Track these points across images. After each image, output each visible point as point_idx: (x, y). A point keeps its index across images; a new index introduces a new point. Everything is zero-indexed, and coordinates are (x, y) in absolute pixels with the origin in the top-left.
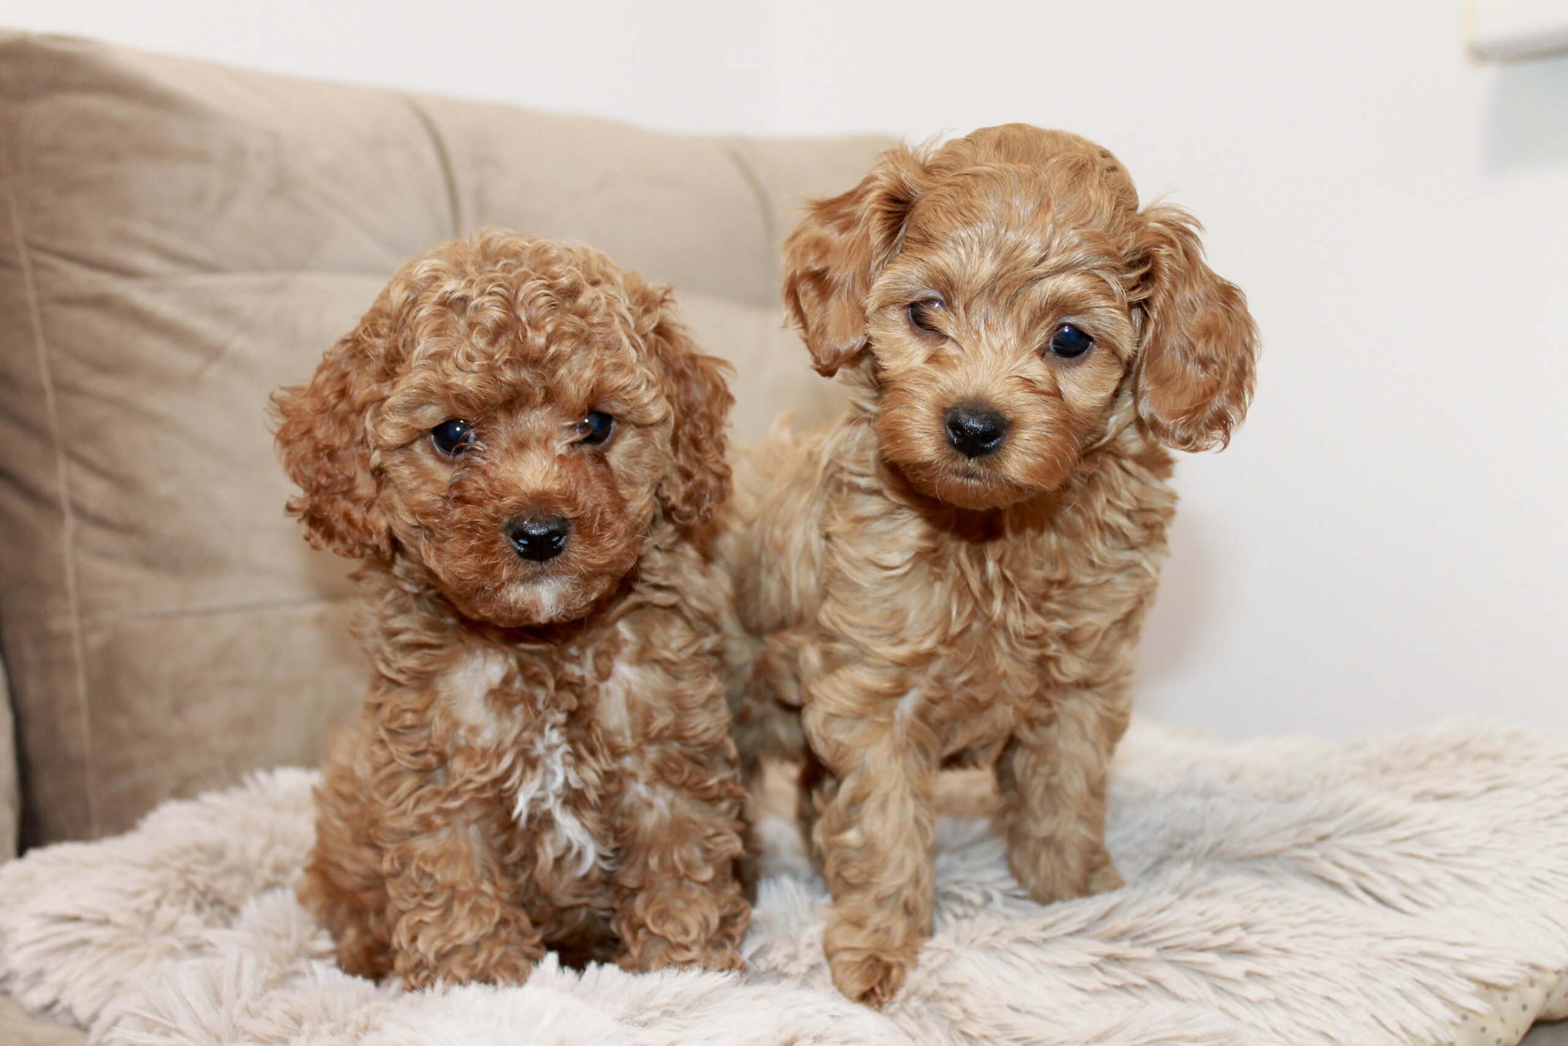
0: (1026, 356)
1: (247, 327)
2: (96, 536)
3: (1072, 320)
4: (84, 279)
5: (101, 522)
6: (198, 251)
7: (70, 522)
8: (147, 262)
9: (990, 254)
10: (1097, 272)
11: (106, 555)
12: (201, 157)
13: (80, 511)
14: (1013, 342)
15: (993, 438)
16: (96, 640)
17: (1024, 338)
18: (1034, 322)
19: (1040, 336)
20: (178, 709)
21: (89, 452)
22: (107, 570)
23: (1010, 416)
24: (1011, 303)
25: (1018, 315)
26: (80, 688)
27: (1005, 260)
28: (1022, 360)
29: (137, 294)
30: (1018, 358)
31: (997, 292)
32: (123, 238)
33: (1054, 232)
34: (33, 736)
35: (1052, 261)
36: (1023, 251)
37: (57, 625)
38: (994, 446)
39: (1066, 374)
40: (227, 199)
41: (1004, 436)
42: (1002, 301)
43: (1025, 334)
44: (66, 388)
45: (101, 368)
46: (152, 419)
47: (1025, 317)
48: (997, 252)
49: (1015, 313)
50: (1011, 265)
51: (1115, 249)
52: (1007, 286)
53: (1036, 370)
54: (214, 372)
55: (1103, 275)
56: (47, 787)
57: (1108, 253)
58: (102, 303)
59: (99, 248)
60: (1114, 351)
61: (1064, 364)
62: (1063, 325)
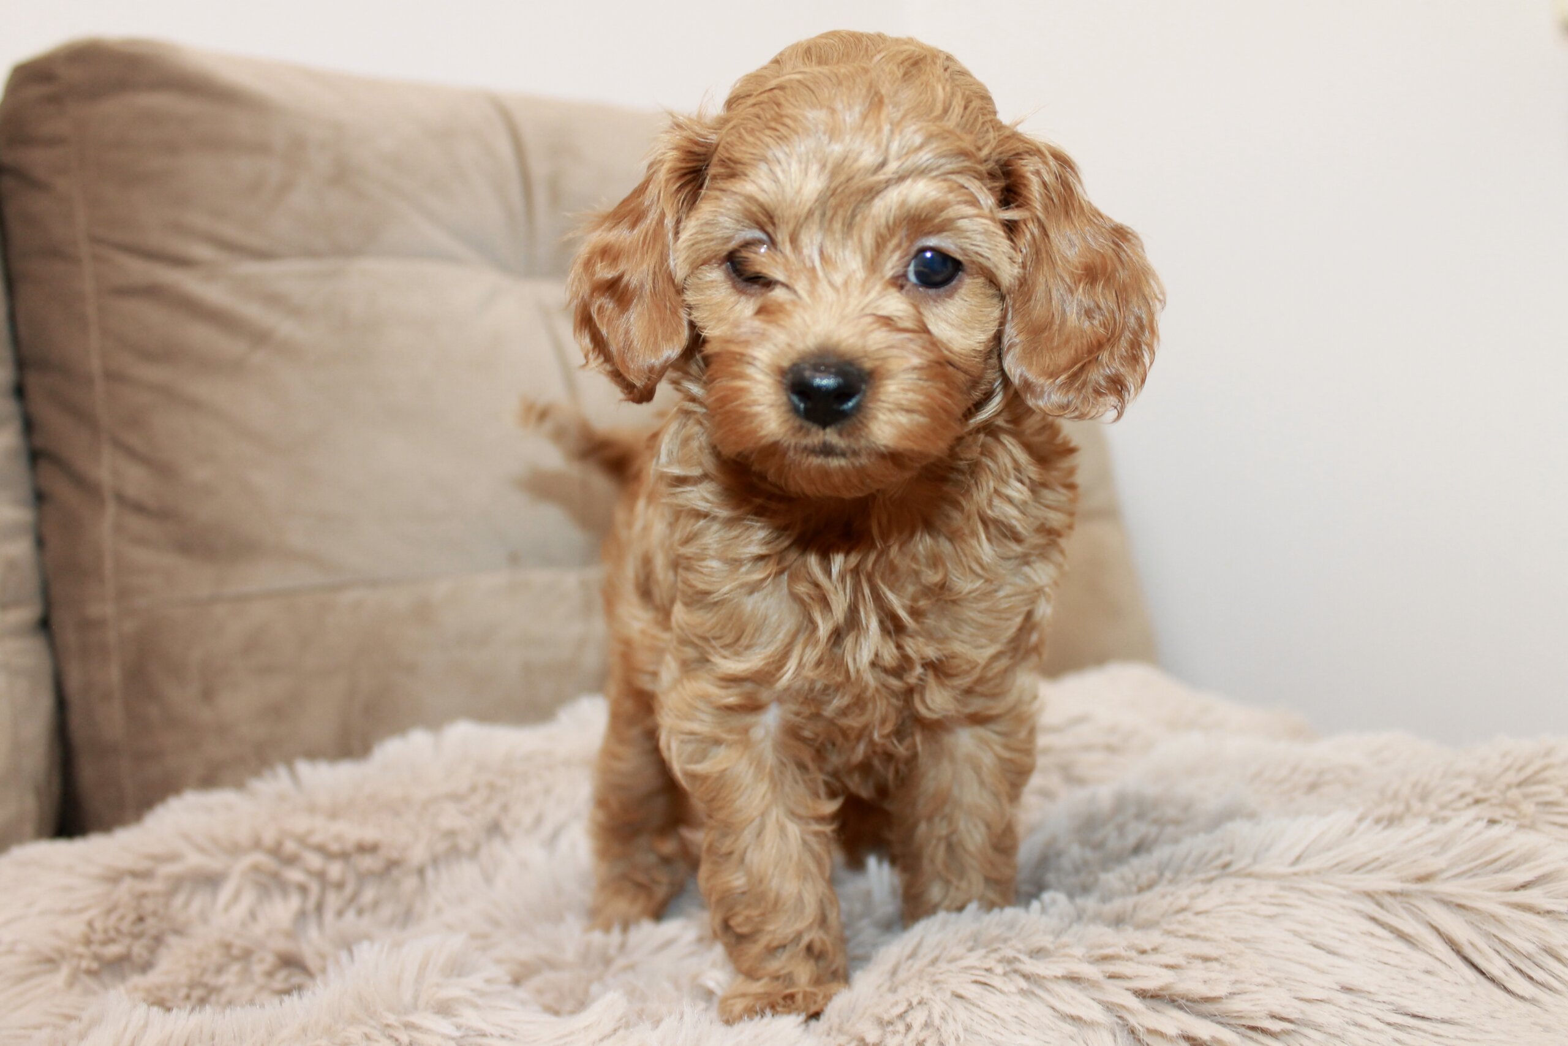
0: (878, 287)
1: (296, 311)
2: (136, 523)
3: (932, 241)
4: (139, 270)
5: (139, 508)
6: (254, 240)
7: (111, 510)
8: (201, 251)
9: (814, 168)
10: (953, 177)
11: (141, 541)
12: (262, 148)
13: (121, 499)
14: (860, 275)
15: (849, 396)
16: (130, 626)
17: (873, 265)
18: (880, 244)
19: (892, 264)
20: (208, 695)
21: (133, 439)
22: (141, 555)
23: (868, 365)
24: (849, 226)
25: (861, 240)
26: (114, 674)
27: (833, 174)
28: (873, 294)
29: (189, 283)
30: (868, 292)
31: (829, 214)
32: (179, 229)
33: (892, 132)
34: (76, 720)
35: (893, 166)
36: (856, 160)
37: (94, 610)
38: (853, 408)
39: (935, 310)
40: (285, 187)
41: (865, 392)
42: (837, 225)
43: (872, 262)
44: (114, 376)
45: (147, 355)
46: (193, 405)
47: (869, 239)
48: (824, 166)
49: (856, 238)
50: (842, 178)
51: (973, 149)
52: (840, 205)
53: (896, 304)
54: (259, 357)
55: (962, 180)
56: (88, 773)
57: (964, 154)
58: (153, 292)
59: (156, 239)
60: (992, 281)
61: (930, 296)
62: (923, 250)
